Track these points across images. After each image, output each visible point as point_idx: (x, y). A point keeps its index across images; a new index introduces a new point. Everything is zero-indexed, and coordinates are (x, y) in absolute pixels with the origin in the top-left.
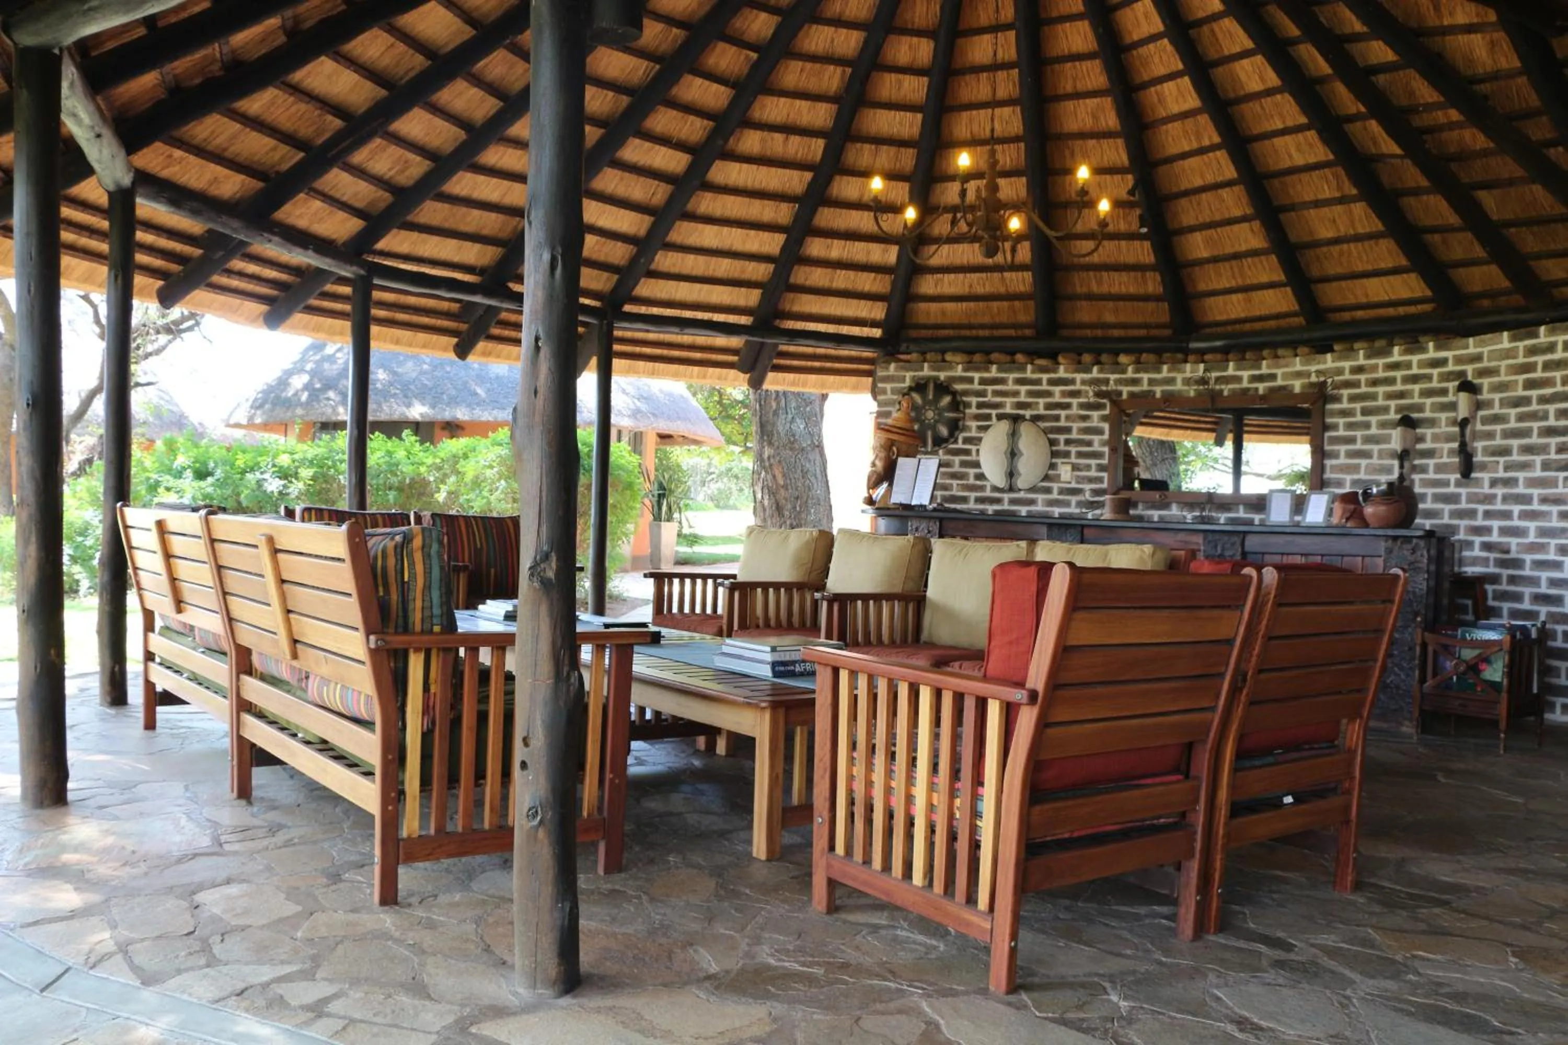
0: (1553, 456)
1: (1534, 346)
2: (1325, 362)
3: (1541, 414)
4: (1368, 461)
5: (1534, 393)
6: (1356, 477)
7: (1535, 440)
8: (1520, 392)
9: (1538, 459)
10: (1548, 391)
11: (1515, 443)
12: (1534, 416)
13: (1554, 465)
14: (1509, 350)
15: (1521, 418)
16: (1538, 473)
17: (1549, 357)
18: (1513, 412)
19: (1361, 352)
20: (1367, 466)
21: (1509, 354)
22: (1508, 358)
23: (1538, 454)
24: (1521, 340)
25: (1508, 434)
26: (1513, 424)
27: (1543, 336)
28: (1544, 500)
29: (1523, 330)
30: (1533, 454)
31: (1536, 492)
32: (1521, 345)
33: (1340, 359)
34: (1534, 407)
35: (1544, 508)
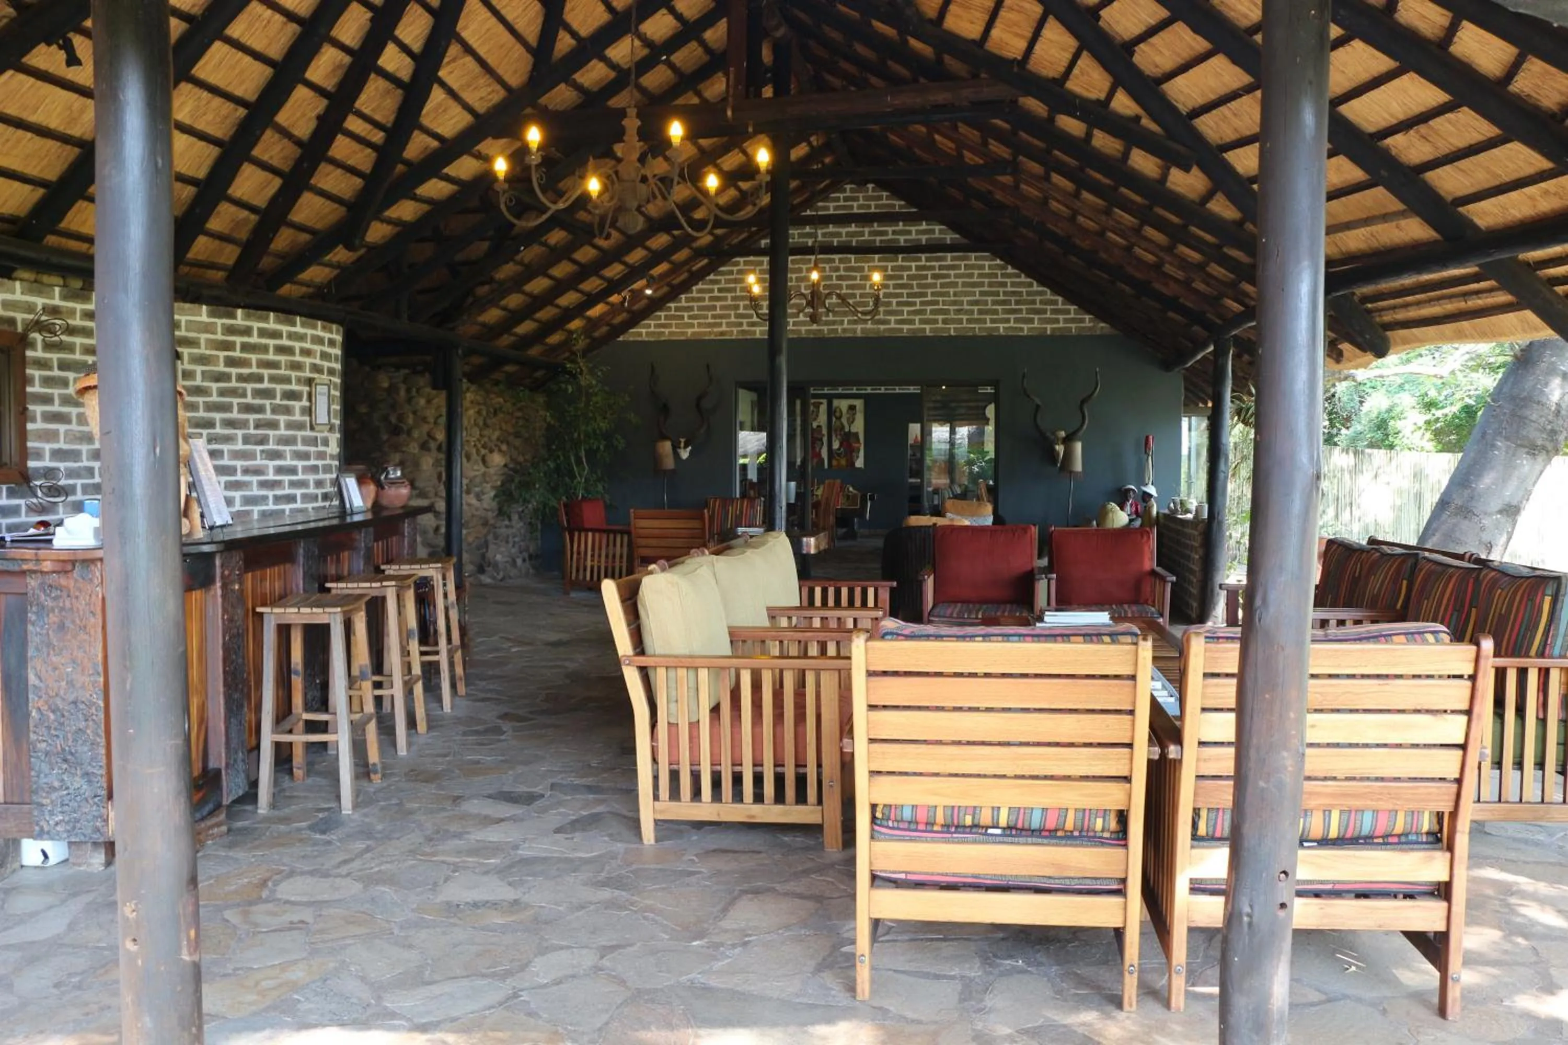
0: (252, 431)
1: (232, 325)
2: (13, 292)
3: (240, 391)
4: (67, 427)
5: (234, 371)
6: (56, 446)
7: (235, 415)
8: (221, 368)
9: (240, 433)
10: (245, 371)
11: (218, 416)
12: (233, 392)
13: (253, 440)
14: (207, 324)
15: (222, 393)
16: (239, 446)
17: (246, 339)
18: (214, 386)
19: (57, 289)
20: (66, 432)
21: (208, 328)
22: (207, 331)
23: (240, 428)
24: (220, 317)
25: (210, 407)
26: (215, 398)
27: (240, 318)
28: (246, 471)
29: (222, 309)
30: (235, 428)
31: (239, 464)
32: (220, 322)
33: (31, 292)
34: (234, 384)
35: (247, 478)
